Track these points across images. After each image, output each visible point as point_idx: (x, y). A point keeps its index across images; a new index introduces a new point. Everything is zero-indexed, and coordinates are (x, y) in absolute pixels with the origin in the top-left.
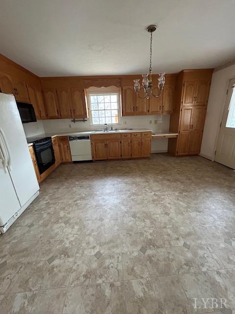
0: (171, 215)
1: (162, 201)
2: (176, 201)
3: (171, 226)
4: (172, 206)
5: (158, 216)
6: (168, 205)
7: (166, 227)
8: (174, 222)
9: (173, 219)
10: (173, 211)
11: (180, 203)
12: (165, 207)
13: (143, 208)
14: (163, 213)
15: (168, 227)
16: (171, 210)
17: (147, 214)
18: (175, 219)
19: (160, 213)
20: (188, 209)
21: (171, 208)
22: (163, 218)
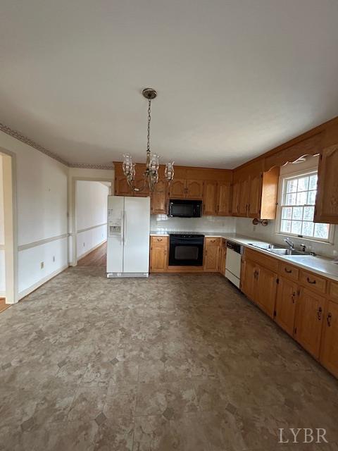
0: (57, 368)
1: (93, 366)
2: (79, 392)
3: (41, 361)
4: (71, 379)
5: (67, 352)
6: (78, 372)
7: (44, 355)
8: (43, 367)
9: (48, 369)
10: (60, 375)
11: (71, 399)
12: (77, 367)
13: (90, 339)
14: (67, 360)
15: (43, 357)
16: (65, 373)
17: (77, 341)
18: (46, 371)
19: (70, 355)
20: (46, 404)
21: (69, 374)
22: (59, 356)
